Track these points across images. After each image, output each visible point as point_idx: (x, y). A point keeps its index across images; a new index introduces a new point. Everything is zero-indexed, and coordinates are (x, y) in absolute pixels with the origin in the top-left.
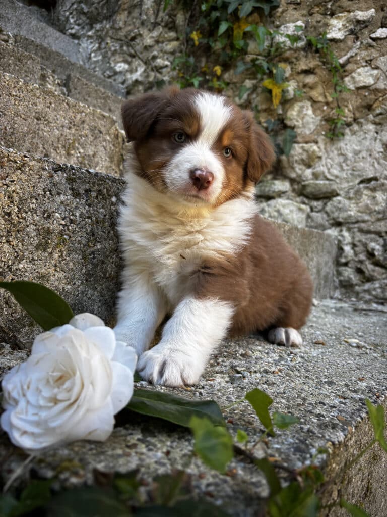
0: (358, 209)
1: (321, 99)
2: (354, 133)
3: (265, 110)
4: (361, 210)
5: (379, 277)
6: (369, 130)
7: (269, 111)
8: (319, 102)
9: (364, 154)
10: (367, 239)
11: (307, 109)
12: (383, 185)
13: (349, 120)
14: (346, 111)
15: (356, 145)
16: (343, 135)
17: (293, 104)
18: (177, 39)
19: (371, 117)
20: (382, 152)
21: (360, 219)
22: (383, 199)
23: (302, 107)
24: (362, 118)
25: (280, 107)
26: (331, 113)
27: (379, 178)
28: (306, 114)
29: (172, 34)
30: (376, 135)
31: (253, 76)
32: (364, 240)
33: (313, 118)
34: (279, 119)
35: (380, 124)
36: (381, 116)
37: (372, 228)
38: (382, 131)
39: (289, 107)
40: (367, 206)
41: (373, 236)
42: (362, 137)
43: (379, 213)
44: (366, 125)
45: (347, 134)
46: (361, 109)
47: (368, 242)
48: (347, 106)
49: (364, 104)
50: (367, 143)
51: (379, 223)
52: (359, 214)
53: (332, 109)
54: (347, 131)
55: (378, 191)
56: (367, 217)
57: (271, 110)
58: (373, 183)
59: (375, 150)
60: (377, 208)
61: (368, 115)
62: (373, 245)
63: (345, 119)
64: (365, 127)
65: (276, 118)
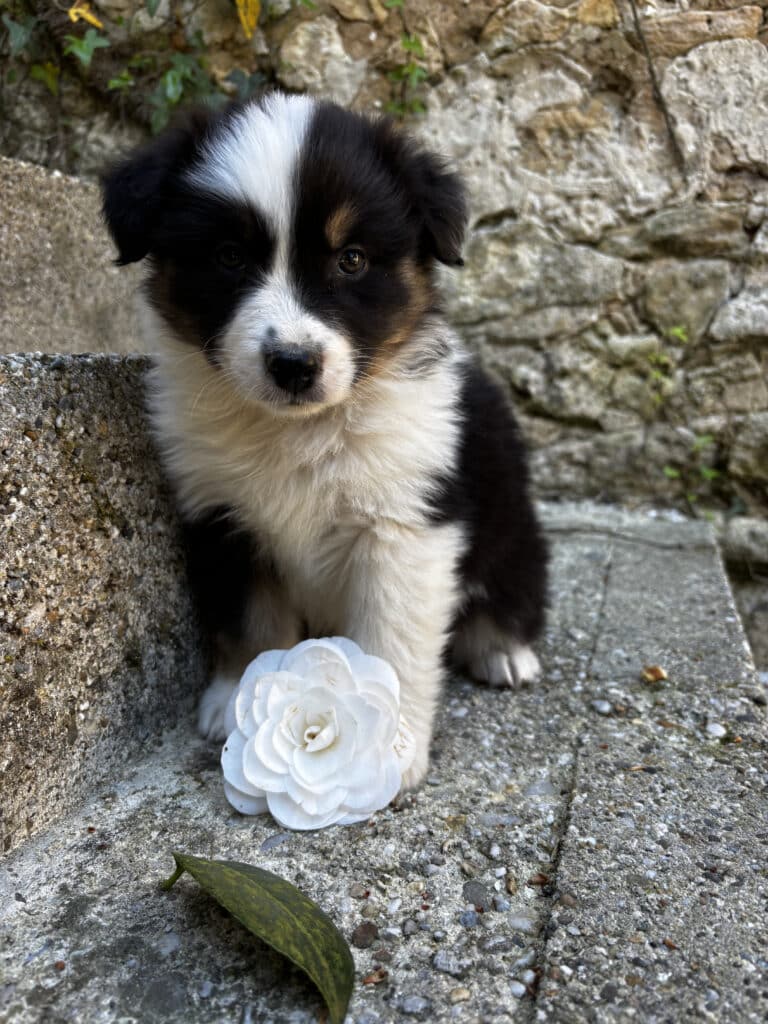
0: (480, 288)
1: (359, 12)
2: (448, 102)
3: (223, 46)
4: (489, 290)
5: (542, 440)
6: (483, 94)
7: (233, 46)
8: (357, 21)
9: (479, 154)
10: (509, 359)
11: (330, 41)
12: (529, 227)
13: (436, 67)
14: (425, 43)
15: (459, 133)
16: (424, 106)
17: (293, 28)
19: (483, 58)
20: (516, 148)
21: (488, 312)
22: (532, 262)
23: (316, 35)
24: (463, 62)
25: (260, 34)
26: (390, 50)
27: (518, 211)
28: (328, 54)
30: (499, 105)
32: (502, 362)
33: (347, 64)
34: (262, 70)
35: (504, 77)
36: (505, 57)
37: (516, 331)
38: (512, 94)
39: (284, 37)
40: (500, 281)
41: (520, 350)
42: (468, 113)
43: (527, 293)
44: (475, 78)
45: (435, 107)
46: (457, 39)
47: (511, 365)
48: (424, 32)
49: (464, 25)
50: (483, 127)
51: (530, 319)
52: (485, 301)
53: (391, 38)
54: (432, 96)
55: (520, 242)
56: (502, 307)
57: (238, 45)
58: (507, 223)
59: (503, 144)
60: (522, 283)
61: (475, 53)
62: (523, 371)
63: (424, 65)
64: (472, 86)
65: (255, 67)
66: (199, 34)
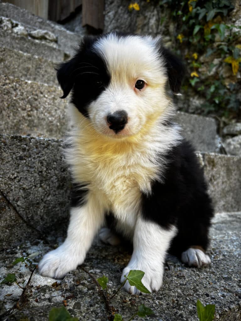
3: (229, 77)
18: (170, 40)
25: (239, 73)
29: (167, 38)
31: (219, 56)
57: (232, 77)
65: (236, 81)
66: (222, 76)
